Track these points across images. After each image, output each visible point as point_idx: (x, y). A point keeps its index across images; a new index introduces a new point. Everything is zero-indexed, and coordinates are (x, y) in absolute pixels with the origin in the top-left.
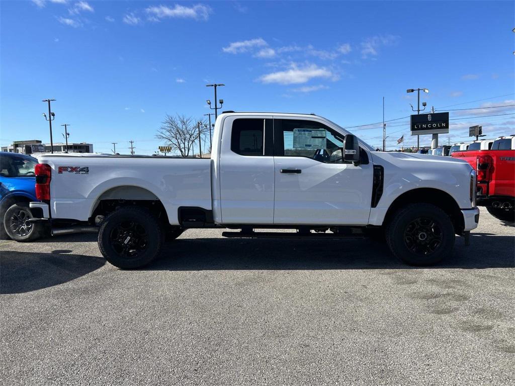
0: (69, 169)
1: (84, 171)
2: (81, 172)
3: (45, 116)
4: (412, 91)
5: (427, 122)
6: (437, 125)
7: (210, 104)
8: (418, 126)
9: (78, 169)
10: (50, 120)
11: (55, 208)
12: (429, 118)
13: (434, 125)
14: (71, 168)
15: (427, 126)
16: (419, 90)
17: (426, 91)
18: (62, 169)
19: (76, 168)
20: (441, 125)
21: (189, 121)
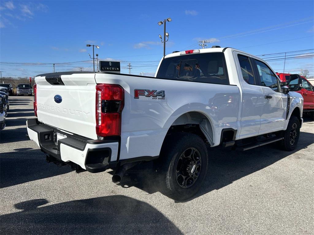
0: (146, 93)
1: (161, 96)
2: (158, 97)
4: (90, 46)
5: (109, 66)
6: (114, 69)
8: (104, 68)
9: (155, 94)
11: (127, 145)
12: (110, 64)
13: (113, 69)
14: (148, 91)
15: (109, 69)
16: (93, 46)
17: (98, 47)
18: (137, 93)
19: (153, 91)
20: (116, 69)
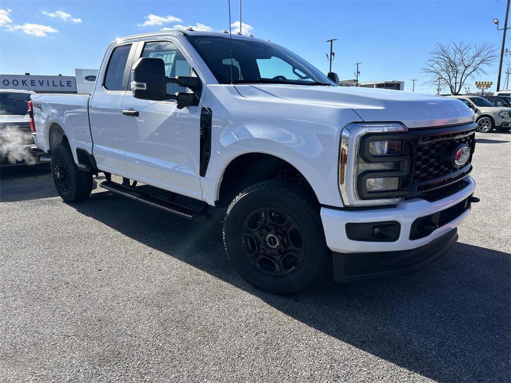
3: (327, 56)
7: (497, 23)
10: (331, 60)
21: (467, 49)
